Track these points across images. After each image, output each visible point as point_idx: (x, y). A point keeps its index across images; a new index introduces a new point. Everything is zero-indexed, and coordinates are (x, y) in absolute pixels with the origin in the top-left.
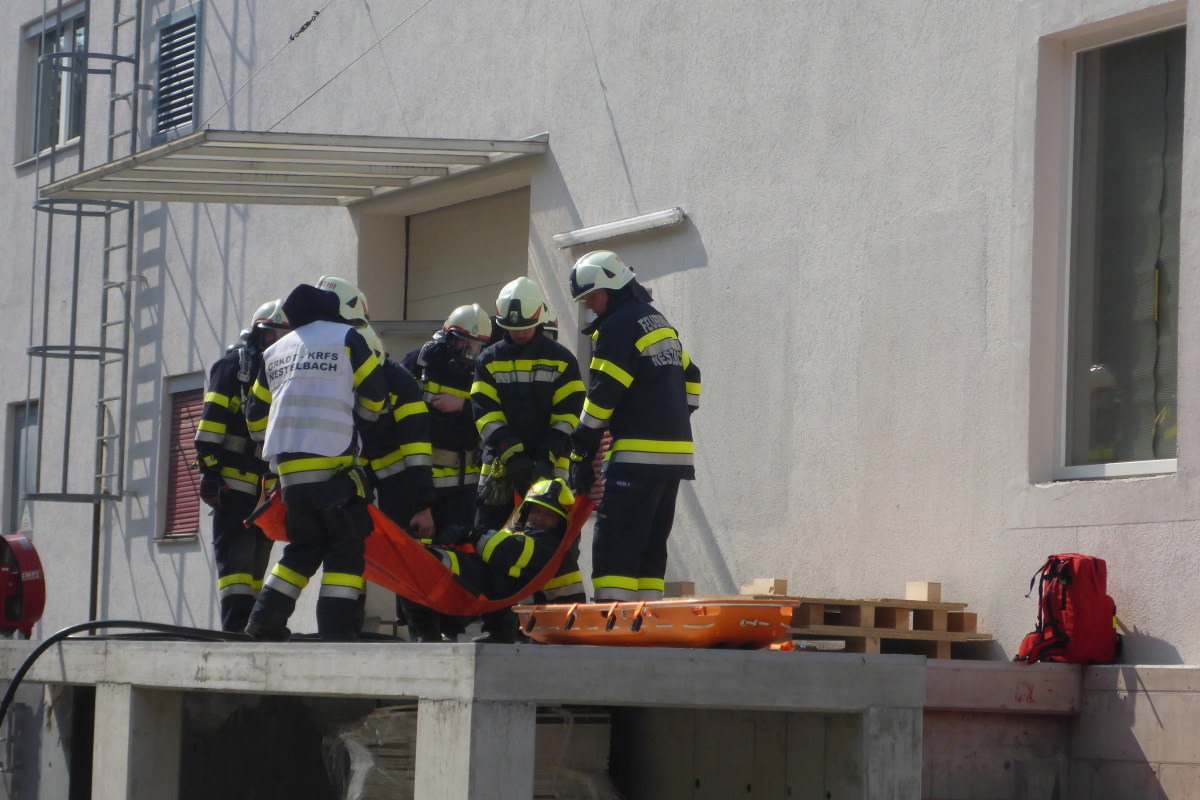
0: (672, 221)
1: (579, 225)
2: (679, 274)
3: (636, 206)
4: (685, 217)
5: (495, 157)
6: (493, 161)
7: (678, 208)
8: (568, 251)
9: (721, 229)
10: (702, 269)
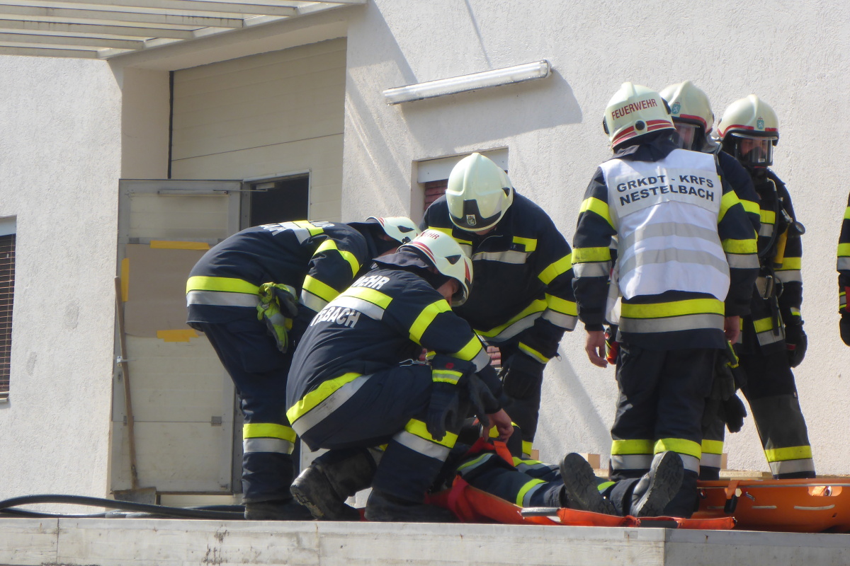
0: (535, 75)
1: (412, 80)
2: (544, 131)
3: (487, 59)
4: (552, 71)
5: (307, 8)
6: (303, 12)
7: (546, 62)
8: (397, 107)
9: (599, 83)
10: (576, 126)
